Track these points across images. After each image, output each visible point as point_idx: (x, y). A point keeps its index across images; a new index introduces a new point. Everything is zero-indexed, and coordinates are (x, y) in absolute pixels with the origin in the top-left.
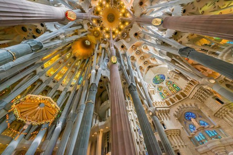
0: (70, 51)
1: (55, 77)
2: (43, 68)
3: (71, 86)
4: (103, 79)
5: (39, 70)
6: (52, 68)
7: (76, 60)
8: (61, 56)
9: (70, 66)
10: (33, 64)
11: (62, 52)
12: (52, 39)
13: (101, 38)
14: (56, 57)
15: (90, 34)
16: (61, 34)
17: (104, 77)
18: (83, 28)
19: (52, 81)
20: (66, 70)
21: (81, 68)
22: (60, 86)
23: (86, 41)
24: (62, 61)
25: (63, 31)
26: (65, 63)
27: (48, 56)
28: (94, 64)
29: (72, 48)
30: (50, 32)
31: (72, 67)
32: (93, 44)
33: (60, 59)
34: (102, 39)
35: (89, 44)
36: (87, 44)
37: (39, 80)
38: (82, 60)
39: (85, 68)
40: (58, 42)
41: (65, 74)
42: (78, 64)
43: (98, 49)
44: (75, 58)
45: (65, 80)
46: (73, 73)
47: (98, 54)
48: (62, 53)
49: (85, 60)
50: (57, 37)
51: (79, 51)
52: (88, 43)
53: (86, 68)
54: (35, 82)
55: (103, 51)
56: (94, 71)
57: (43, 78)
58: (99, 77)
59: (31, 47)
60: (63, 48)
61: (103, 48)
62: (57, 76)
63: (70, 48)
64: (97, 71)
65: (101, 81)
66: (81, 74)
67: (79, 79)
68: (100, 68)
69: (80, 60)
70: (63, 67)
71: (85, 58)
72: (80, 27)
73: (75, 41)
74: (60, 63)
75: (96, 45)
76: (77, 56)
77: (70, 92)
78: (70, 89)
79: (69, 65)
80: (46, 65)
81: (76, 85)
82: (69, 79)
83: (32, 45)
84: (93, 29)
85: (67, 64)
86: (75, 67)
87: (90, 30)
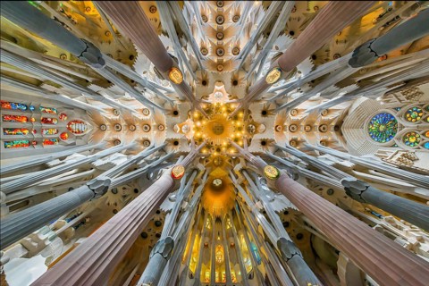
0: (206, 215)
2: (191, 277)
3: (250, 277)
4: (287, 219)
5: (189, 284)
6: (203, 265)
7: (223, 222)
8: (200, 235)
9: (222, 239)
10: (177, 282)
11: (197, 227)
12: (178, 220)
13: (227, 161)
14: (196, 241)
15: (212, 170)
16: (182, 203)
17: (286, 213)
18: (198, 171)
20: (222, 250)
21: (238, 228)
23: (215, 182)
24: (207, 239)
25: (181, 198)
26: (213, 241)
27: (187, 248)
28: (250, 204)
29: (205, 207)
30: (170, 212)
31: (227, 238)
32: (225, 177)
33: (203, 240)
34: (230, 161)
35: (220, 182)
36: (217, 185)
38: (230, 214)
39: (243, 223)
40: (185, 216)
41: (226, 260)
42: (229, 225)
43: (237, 177)
44: (218, 220)
45: (233, 273)
46: (234, 247)
47: (243, 185)
48: (200, 228)
49: (233, 210)
50: (181, 212)
51: (216, 204)
52: (217, 183)
53: (245, 222)
55: (245, 173)
56: (260, 217)
58: (277, 221)
59: (162, 254)
60: (196, 219)
61: (242, 171)
62: (217, 274)
63: (203, 210)
64: (264, 212)
65: (286, 225)
66: (247, 237)
67: (251, 252)
68: (265, 203)
69: (228, 216)
70: (214, 249)
71: (231, 208)
72: (195, 173)
73: (202, 195)
74: (206, 246)
75: (229, 175)
76: (219, 214)
79: (219, 238)
80: (192, 268)
81: (255, 268)
82: (237, 265)
83: (162, 251)
84: (211, 161)
85: (216, 239)
86: (230, 234)
87: (208, 166)
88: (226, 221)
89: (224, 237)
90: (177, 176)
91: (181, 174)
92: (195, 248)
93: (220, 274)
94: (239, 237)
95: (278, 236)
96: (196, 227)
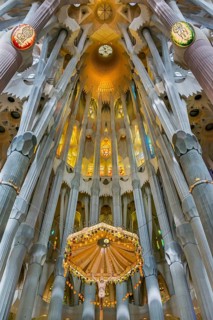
0: (88, 101)
1: (102, 173)
2: (71, 171)
3: (141, 170)
4: (198, 105)
5: (68, 178)
6: (85, 159)
7: (112, 109)
8: (81, 126)
9: (111, 132)
10: (53, 176)
11: (76, 117)
12: (40, 109)
13: (119, 11)
14: (74, 134)
15: (93, 29)
16: (44, 86)
17: (198, 97)
18: (68, 32)
19: (101, 184)
20: (109, 143)
21: (133, 118)
22: (122, 183)
23: (101, 50)
24: (90, 131)
25: (42, 79)
26: (98, 133)
27: (61, 142)
28: (147, 85)
29: (87, 91)
30: (26, 99)
31: (117, 130)
32: (115, 41)
33: (84, 133)
34: (125, 12)
35: (110, 51)
36: (105, 55)
37: (82, 196)
38: (123, 100)
39: (139, 111)
40: (51, 105)
41: (113, 154)
42: (122, 114)
43: (134, 43)
44: (106, 107)
45: (120, 166)
46: (124, 140)
47: (142, 56)
48: (79, 118)
49: (128, 94)
50: (44, 99)
51: (103, 84)
52: (105, 51)
53: (142, 109)
54: (79, 203)
55: (147, 35)
56: (158, 103)
57: (85, 188)
58: (182, 109)
59: (21, 152)
60: (72, 107)
61: (144, 29)
62: (102, 168)
63: (84, 94)
64: (165, 98)
65: (194, 114)
66: (142, 129)
67: (145, 145)
68: (168, 84)
69: (119, 102)
70: (99, 142)
71: (125, 90)
72: (63, 36)
73: (78, 72)
74: (88, 139)
75: (123, 38)
76: (106, 99)
77: (147, 184)
78: (143, 178)
79: (106, 130)
80: (71, 162)
81: (148, 162)
82: (127, 159)
83: (20, 149)
84: (91, 11)
85: (101, 132)
86: (121, 125)
87: (86, 21)
88: (116, 109)
89: (113, 128)
90: (22, 45)
91: (29, 40)
93: (106, 168)
94: (133, 128)
95: (175, 128)
96: (74, 117)
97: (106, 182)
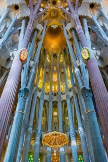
0: (47, 53)
1: (53, 90)
2: (40, 90)
3: (70, 90)
5: (39, 94)
6: (46, 83)
7: (58, 58)
13: (61, 14)
14: (41, 71)
15: (49, 22)
19: (53, 96)
20: (56, 75)
21: (67, 64)
22: (62, 96)
23: (52, 26)
24: (48, 70)
26: (51, 71)
33: (45, 71)
34: (64, 14)
35: (56, 26)
38: (63, 53)
41: (58, 81)
42: (62, 60)
44: (55, 56)
45: (61, 87)
46: (63, 74)
48: (43, 64)
49: (65, 50)
52: (54, 26)
57: (46, 98)
62: (53, 87)
63: (44, 50)
69: (61, 53)
70: (52, 75)
71: (64, 48)
74: (47, 73)
77: (72, 97)
78: (71, 94)
79: (55, 68)
80: (40, 86)
81: (73, 88)
82: (64, 83)
84: (48, 14)
85: (53, 69)
87: (46, 19)
88: (60, 57)
89: (58, 68)
92: (41, 75)
93: (55, 87)
94: (67, 69)
97: (55, 95)
